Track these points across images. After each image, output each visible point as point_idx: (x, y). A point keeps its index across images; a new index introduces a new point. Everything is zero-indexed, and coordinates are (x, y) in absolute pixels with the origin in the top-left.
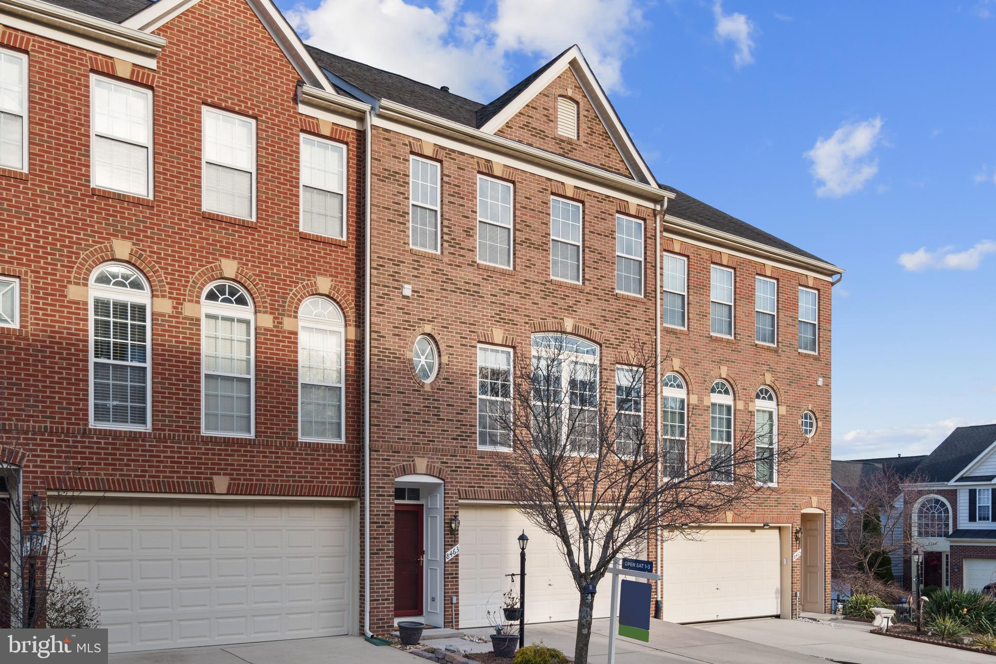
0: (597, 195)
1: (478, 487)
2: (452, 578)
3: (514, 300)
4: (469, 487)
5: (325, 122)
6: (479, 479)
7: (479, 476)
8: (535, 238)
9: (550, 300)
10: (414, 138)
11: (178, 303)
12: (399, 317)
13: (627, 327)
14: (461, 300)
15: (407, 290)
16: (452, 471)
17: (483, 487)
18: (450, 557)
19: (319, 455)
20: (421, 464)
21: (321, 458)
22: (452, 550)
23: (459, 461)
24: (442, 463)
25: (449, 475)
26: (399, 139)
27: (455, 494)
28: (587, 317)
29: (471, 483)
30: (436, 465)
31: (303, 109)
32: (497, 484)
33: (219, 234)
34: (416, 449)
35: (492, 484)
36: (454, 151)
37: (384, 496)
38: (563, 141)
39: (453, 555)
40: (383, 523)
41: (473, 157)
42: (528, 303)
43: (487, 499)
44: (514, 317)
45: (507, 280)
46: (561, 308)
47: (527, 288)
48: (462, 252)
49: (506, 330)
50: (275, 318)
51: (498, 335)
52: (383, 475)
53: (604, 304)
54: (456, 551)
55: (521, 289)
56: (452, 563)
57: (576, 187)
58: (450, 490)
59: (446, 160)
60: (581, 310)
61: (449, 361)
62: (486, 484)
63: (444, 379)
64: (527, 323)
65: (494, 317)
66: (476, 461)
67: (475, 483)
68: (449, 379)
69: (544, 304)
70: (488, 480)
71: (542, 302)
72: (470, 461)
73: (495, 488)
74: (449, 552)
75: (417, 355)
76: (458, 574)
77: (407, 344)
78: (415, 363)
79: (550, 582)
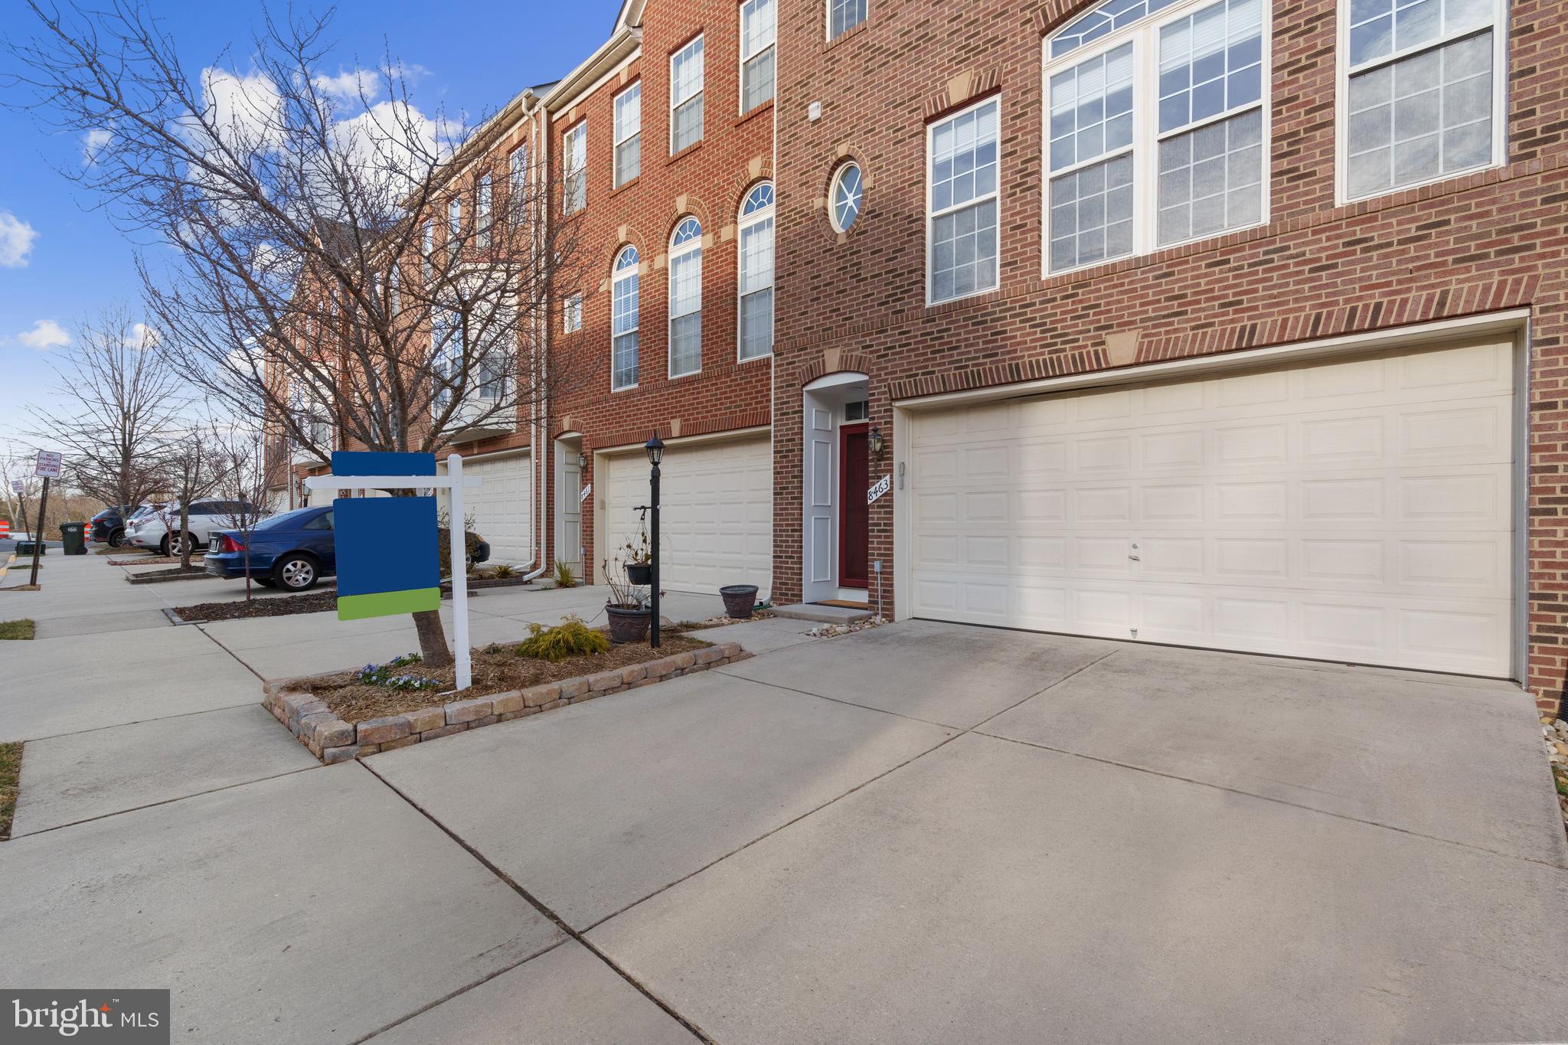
1: (923, 374)
2: (879, 531)
4: (908, 377)
6: (925, 360)
7: (926, 354)
14: (896, 70)
15: (815, 111)
16: (879, 357)
17: (933, 372)
18: (875, 498)
19: (752, 377)
20: (832, 357)
21: (754, 380)
22: (877, 485)
23: (891, 337)
24: (863, 348)
25: (874, 364)
27: (884, 393)
29: (911, 369)
30: (854, 354)
32: (960, 361)
33: (676, 175)
34: (826, 337)
35: (950, 363)
37: (788, 414)
39: (879, 494)
40: (787, 451)
43: (940, 393)
44: (1001, 27)
49: (980, 66)
50: (715, 234)
51: (961, 86)
52: (787, 386)
54: (884, 486)
56: (879, 506)
58: (876, 388)
61: (875, 182)
62: (939, 365)
64: (1029, 20)
65: (955, 58)
66: (919, 330)
67: (917, 369)
70: (943, 357)
72: (909, 332)
73: (956, 368)
74: (872, 489)
75: (841, 196)
76: (891, 525)
77: (816, 189)
78: (840, 210)
79: (1134, 552)
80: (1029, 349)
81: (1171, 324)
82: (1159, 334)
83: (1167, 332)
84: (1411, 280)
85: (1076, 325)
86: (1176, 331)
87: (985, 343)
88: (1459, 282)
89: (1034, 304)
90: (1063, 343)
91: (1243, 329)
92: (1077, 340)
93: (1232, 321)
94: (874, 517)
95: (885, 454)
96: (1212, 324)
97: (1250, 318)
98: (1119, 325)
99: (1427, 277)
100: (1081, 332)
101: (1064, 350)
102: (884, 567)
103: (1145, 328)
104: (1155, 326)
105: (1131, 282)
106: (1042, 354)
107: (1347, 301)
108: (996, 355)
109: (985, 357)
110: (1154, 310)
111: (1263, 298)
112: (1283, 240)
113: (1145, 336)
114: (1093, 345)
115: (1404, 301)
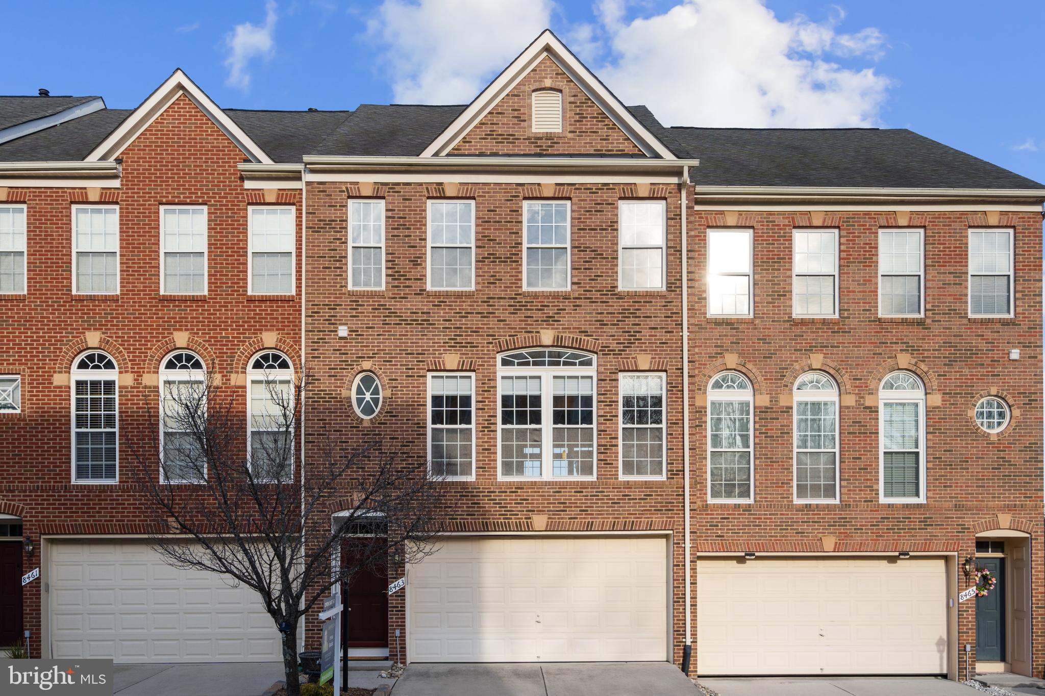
0: (589, 186)
1: (428, 519)
2: (395, 611)
3: (474, 321)
5: (270, 190)
6: (429, 511)
7: (430, 507)
8: (500, 252)
9: (521, 315)
10: (351, 183)
11: (139, 375)
12: (335, 358)
13: (637, 328)
14: (407, 331)
15: (343, 331)
16: (396, 504)
17: (434, 519)
18: (394, 590)
19: (266, 495)
20: (359, 498)
22: (396, 583)
23: (405, 493)
24: (384, 496)
25: (392, 508)
26: (335, 188)
27: (400, 526)
28: (575, 324)
29: (420, 515)
30: (377, 498)
31: (248, 185)
32: (452, 515)
33: (173, 312)
34: (354, 484)
35: (446, 515)
36: (398, 184)
37: (319, 530)
38: (540, 139)
39: (397, 589)
41: (421, 184)
42: (492, 322)
43: (439, 531)
44: (474, 338)
45: (464, 302)
46: (537, 321)
47: (491, 306)
48: (408, 283)
49: (464, 354)
50: (223, 376)
51: (451, 360)
53: (601, 308)
54: (401, 583)
55: (484, 308)
56: (396, 596)
57: (557, 184)
58: (393, 523)
59: (388, 196)
60: (565, 320)
61: (392, 394)
62: (438, 515)
63: (386, 412)
64: (491, 343)
65: (447, 343)
66: (425, 492)
67: (424, 515)
68: (392, 412)
69: (515, 321)
70: (441, 511)
71: (510, 319)
72: (418, 492)
73: (450, 519)
74: (393, 585)
75: (359, 391)
76: (404, 607)
77: (344, 383)
78: (360, 401)
79: (538, 619)
80: (492, 515)
81: (560, 515)
82: (555, 518)
83: (559, 518)
84: (642, 514)
85: (517, 507)
86: (562, 518)
87: (467, 507)
88: (656, 518)
89: (495, 492)
90: (510, 515)
91: (589, 522)
92: (518, 515)
93: (584, 518)
94: (392, 602)
95: (401, 564)
96: (576, 518)
97: (591, 518)
98: (537, 511)
99: (647, 514)
100: (519, 511)
101: (511, 519)
102: (401, 633)
103: (549, 515)
104: (553, 515)
105: (543, 492)
106: (500, 519)
107: (624, 518)
108: (474, 515)
109: (467, 515)
110: (553, 507)
111: (596, 511)
112: (602, 488)
113: (549, 518)
114: (526, 518)
115: (641, 522)
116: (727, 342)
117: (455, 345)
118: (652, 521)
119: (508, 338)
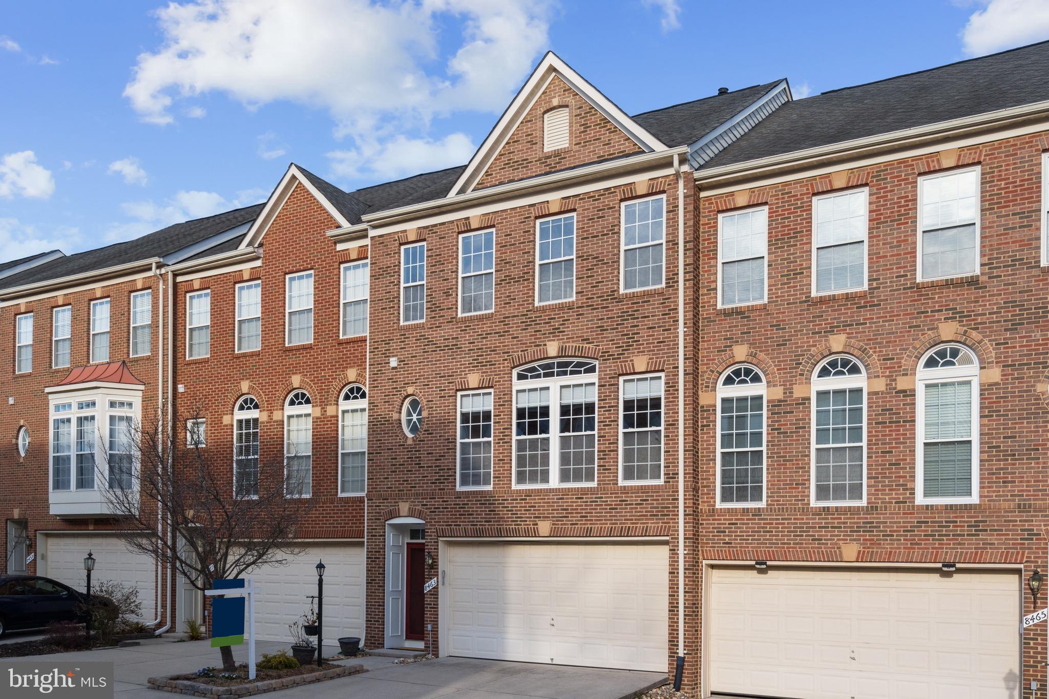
0: (592, 194)
1: (455, 525)
2: (431, 608)
3: (493, 341)
4: (447, 525)
5: (353, 249)
6: (456, 518)
7: (456, 515)
8: (515, 273)
9: (531, 330)
10: (402, 232)
11: (271, 412)
12: (389, 386)
14: (441, 357)
15: (394, 362)
16: (431, 512)
17: (460, 525)
18: (428, 589)
19: (349, 506)
20: (404, 507)
21: (350, 508)
22: (430, 582)
23: (437, 502)
24: (422, 505)
25: (428, 515)
26: (390, 238)
27: (434, 532)
28: (580, 333)
29: (448, 522)
30: (417, 508)
31: (340, 247)
32: (473, 522)
33: (291, 360)
34: (401, 496)
35: (469, 522)
36: (435, 225)
37: (376, 536)
38: (549, 157)
39: (431, 587)
40: (375, 558)
41: (452, 222)
42: (508, 340)
43: (463, 537)
44: (494, 357)
45: (485, 324)
46: (545, 334)
47: (507, 325)
48: (442, 313)
49: (484, 372)
50: (322, 408)
51: (473, 379)
52: (376, 519)
53: (600, 313)
54: (433, 583)
55: (500, 328)
56: (431, 594)
57: (563, 198)
58: (429, 529)
59: (428, 237)
60: (569, 329)
61: (429, 414)
62: (463, 522)
63: (425, 431)
64: (506, 360)
65: (471, 363)
66: (453, 501)
67: (452, 522)
68: (428, 430)
69: (526, 336)
70: (465, 518)
71: (522, 335)
72: (447, 501)
73: (472, 525)
74: (427, 585)
75: (409, 414)
76: (437, 605)
77: (394, 407)
78: (409, 421)
79: (552, 622)
80: (505, 521)
81: (563, 521)
82: (558, 524)
83: (562, 524)
84: (639, 520)
85: (526, 514)
86: (565, 524)
87: (486, 514)
88: (651, 523)
89: (508, 500)
90: (521, 521)
91: (588, 528)
92: (526, 521)
93: (584, 524)
94: (428, 600)
95: (434, 566)
96: (577, 524)
97: (590, 524)
98: (543, 517)
99: (643, 519)
100: (528, 518)
101: (521, 525)
102: (433, 628)
103: (553, 521)
104: (557, 521)
105: (548, 499)
106: (512, 525)
107: (621, 524)
108: (491, 521)
109: (485, 522)
110: (557, 513)
111: (595, 516)
112: (601, 494)
113: (553, 524)
114: (533, 525)
115: (636, 527)
116: (737, 332)
117: (477, 365)
118: (647, 527)
119: (520, 353)
